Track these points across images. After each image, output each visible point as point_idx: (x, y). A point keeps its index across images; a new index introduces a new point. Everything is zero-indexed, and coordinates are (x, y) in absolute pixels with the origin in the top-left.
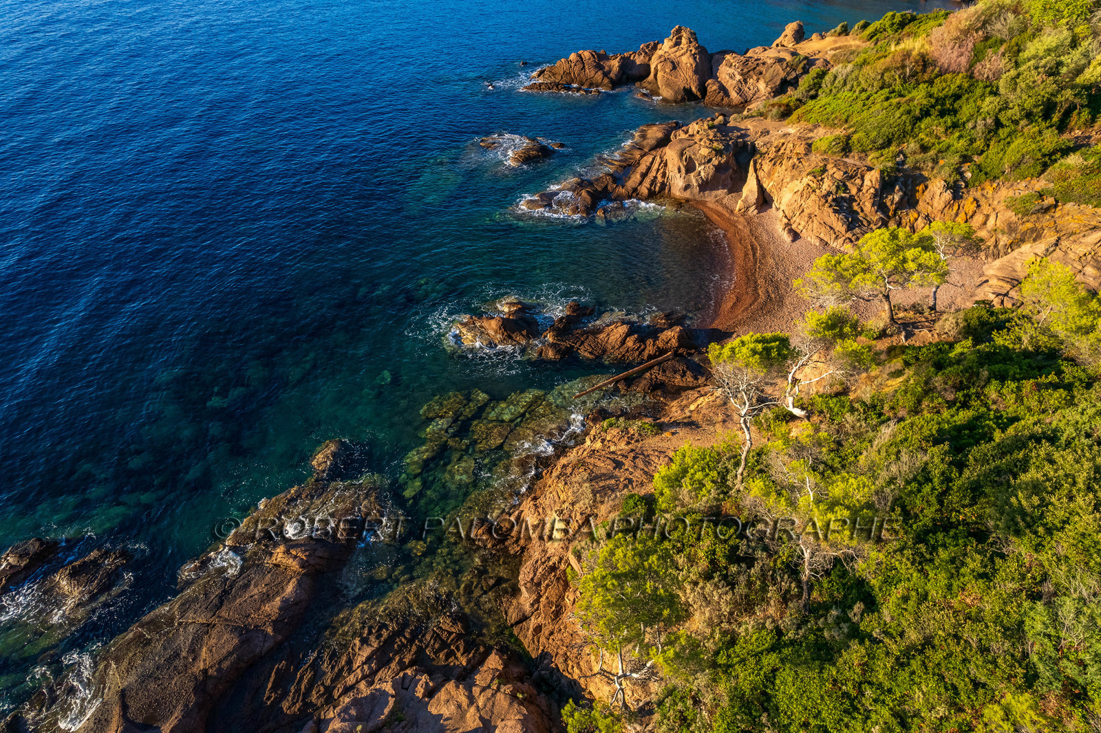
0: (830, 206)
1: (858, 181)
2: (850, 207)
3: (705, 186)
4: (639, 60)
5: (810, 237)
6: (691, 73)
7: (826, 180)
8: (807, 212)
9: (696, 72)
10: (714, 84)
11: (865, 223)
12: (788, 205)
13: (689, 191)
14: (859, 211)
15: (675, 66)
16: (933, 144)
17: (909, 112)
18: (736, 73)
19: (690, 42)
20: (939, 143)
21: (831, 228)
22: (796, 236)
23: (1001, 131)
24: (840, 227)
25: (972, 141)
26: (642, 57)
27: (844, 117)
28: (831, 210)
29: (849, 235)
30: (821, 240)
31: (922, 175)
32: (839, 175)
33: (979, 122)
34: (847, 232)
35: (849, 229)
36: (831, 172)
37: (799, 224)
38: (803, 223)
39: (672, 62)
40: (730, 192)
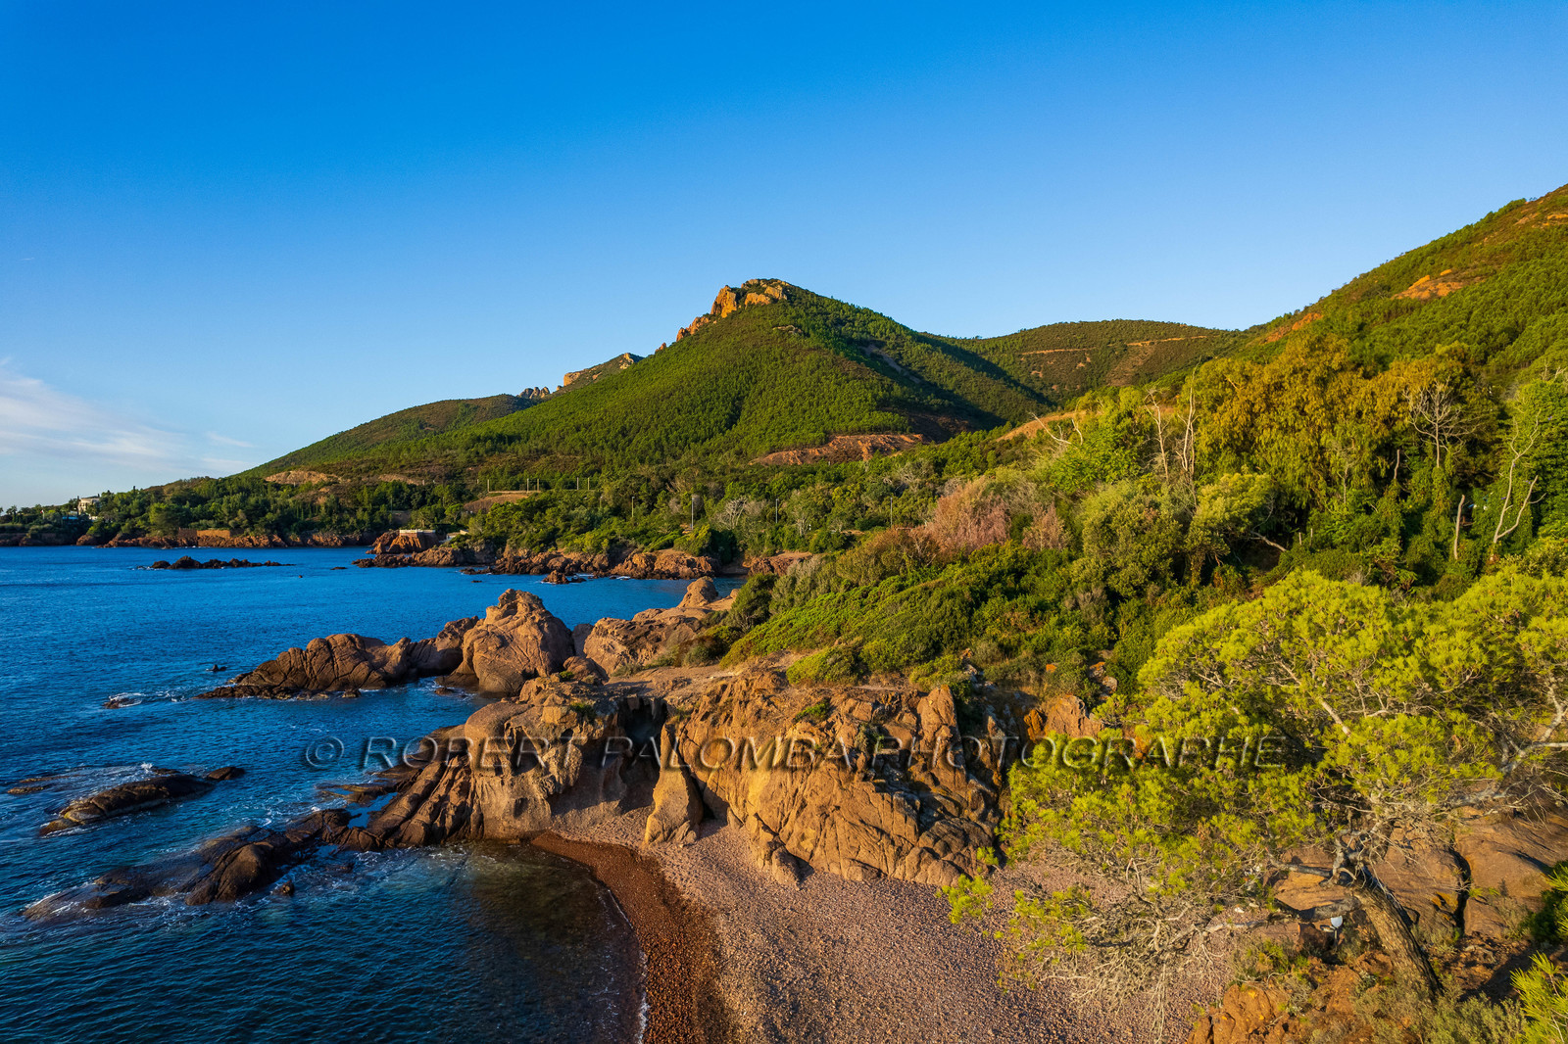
0: (866, 778)
1: (908, 718)
2: (907, 776)
3: (562, 798)
4: (441, 645)
5: (836, 865)
6: (534, 649)
7: (838, 725)
8: (813, 804)
9: (544, 647)
10: (578, 662)
11: (951, 808)
12: (764, 800)
13: (526, 817)
14: (929, 782)
15: (504, 642)
16: (1019, 642)
17: (952, 595)
18: (616, 643)
19: (532, 609)
20: (1029, 639)
21: (881, 832)
22: (801, 868)
23: (1122, 607)
24: (901, 825)
25: (1086, 627)
26: (447, 640)
27: (832, 628)
28: (870, 788)
29: (926, 841)
30: (865, 866)
31: (1024, 696)
32: (864, 711)
33: (1081, 596)
34: (919, 834)
35: (922, 828)
36: (844, 709)
37: (802, 837)
38: (811, 833)
39: (501, 637)
40: (625, 807)
